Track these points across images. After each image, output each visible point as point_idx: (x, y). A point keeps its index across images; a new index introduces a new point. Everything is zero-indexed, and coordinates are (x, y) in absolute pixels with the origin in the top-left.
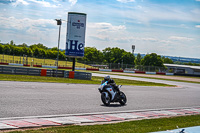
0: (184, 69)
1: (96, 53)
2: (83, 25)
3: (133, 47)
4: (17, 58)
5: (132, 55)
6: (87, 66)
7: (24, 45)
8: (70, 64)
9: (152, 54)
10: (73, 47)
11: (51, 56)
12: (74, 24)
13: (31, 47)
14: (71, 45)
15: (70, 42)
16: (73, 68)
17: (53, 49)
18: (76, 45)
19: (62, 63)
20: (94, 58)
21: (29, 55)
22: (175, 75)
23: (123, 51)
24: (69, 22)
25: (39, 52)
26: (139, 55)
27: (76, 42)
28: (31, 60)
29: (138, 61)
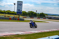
0: (51, 17)
1: (26, 13)
2: (22, 5)
3: (36, 11)
4: (2, 14)
5: (36, 13)
6: (23, 17)
7: (4, 11)
8: (18, 16)
9: (42, 13)
10: (19, 11)
11: (13, 14)
12: (19, 5)
13: (7, 11)
14: (18, 11)
15: (18, 10)
16: (19, 17)
17: (13, 12)
18: (20, 11)
19: (16, 16)
20: (25, 14)
21: (6, 13)
22: (49, 19)
23: (33, 12)
24: (18, 4)
25: (9, 13)
26: (38, 13)
27: (20, 10)
28: (6, 15)
29: (38, 15)
